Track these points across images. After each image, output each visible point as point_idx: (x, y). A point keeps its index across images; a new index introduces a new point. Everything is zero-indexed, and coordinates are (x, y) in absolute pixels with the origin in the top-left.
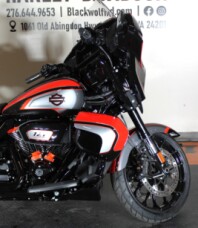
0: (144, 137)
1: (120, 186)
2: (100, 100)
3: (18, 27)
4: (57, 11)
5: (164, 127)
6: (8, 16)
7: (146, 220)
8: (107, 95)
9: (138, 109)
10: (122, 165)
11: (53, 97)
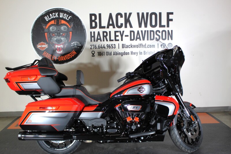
0: (183, 108)
1: (174, 133)
2: (159, 90)
3: (96, 54)
4: (117, 46)
5: (190, 103)
6: (91, 49)
7: (186, 150)
8: (162, 88)
9: (180, 94)
10: (175, 122)
11: (139, 88)
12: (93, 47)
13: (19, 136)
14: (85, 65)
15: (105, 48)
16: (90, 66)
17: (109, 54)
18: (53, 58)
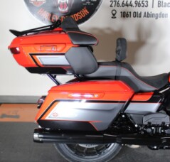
3: (118, 15)
6: (111, 6)
12: (114, 3)
13: (36, 136)
14: (101, 31)
15: (132, 6)
16: (108, 32)
17: (137, 15)
18: (53, 18)
